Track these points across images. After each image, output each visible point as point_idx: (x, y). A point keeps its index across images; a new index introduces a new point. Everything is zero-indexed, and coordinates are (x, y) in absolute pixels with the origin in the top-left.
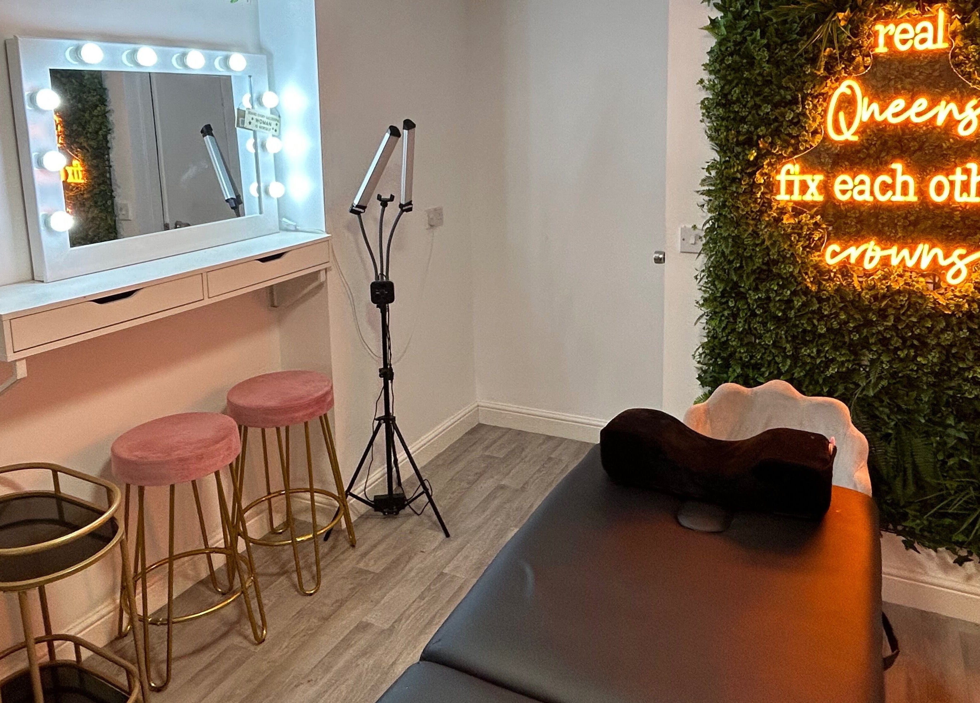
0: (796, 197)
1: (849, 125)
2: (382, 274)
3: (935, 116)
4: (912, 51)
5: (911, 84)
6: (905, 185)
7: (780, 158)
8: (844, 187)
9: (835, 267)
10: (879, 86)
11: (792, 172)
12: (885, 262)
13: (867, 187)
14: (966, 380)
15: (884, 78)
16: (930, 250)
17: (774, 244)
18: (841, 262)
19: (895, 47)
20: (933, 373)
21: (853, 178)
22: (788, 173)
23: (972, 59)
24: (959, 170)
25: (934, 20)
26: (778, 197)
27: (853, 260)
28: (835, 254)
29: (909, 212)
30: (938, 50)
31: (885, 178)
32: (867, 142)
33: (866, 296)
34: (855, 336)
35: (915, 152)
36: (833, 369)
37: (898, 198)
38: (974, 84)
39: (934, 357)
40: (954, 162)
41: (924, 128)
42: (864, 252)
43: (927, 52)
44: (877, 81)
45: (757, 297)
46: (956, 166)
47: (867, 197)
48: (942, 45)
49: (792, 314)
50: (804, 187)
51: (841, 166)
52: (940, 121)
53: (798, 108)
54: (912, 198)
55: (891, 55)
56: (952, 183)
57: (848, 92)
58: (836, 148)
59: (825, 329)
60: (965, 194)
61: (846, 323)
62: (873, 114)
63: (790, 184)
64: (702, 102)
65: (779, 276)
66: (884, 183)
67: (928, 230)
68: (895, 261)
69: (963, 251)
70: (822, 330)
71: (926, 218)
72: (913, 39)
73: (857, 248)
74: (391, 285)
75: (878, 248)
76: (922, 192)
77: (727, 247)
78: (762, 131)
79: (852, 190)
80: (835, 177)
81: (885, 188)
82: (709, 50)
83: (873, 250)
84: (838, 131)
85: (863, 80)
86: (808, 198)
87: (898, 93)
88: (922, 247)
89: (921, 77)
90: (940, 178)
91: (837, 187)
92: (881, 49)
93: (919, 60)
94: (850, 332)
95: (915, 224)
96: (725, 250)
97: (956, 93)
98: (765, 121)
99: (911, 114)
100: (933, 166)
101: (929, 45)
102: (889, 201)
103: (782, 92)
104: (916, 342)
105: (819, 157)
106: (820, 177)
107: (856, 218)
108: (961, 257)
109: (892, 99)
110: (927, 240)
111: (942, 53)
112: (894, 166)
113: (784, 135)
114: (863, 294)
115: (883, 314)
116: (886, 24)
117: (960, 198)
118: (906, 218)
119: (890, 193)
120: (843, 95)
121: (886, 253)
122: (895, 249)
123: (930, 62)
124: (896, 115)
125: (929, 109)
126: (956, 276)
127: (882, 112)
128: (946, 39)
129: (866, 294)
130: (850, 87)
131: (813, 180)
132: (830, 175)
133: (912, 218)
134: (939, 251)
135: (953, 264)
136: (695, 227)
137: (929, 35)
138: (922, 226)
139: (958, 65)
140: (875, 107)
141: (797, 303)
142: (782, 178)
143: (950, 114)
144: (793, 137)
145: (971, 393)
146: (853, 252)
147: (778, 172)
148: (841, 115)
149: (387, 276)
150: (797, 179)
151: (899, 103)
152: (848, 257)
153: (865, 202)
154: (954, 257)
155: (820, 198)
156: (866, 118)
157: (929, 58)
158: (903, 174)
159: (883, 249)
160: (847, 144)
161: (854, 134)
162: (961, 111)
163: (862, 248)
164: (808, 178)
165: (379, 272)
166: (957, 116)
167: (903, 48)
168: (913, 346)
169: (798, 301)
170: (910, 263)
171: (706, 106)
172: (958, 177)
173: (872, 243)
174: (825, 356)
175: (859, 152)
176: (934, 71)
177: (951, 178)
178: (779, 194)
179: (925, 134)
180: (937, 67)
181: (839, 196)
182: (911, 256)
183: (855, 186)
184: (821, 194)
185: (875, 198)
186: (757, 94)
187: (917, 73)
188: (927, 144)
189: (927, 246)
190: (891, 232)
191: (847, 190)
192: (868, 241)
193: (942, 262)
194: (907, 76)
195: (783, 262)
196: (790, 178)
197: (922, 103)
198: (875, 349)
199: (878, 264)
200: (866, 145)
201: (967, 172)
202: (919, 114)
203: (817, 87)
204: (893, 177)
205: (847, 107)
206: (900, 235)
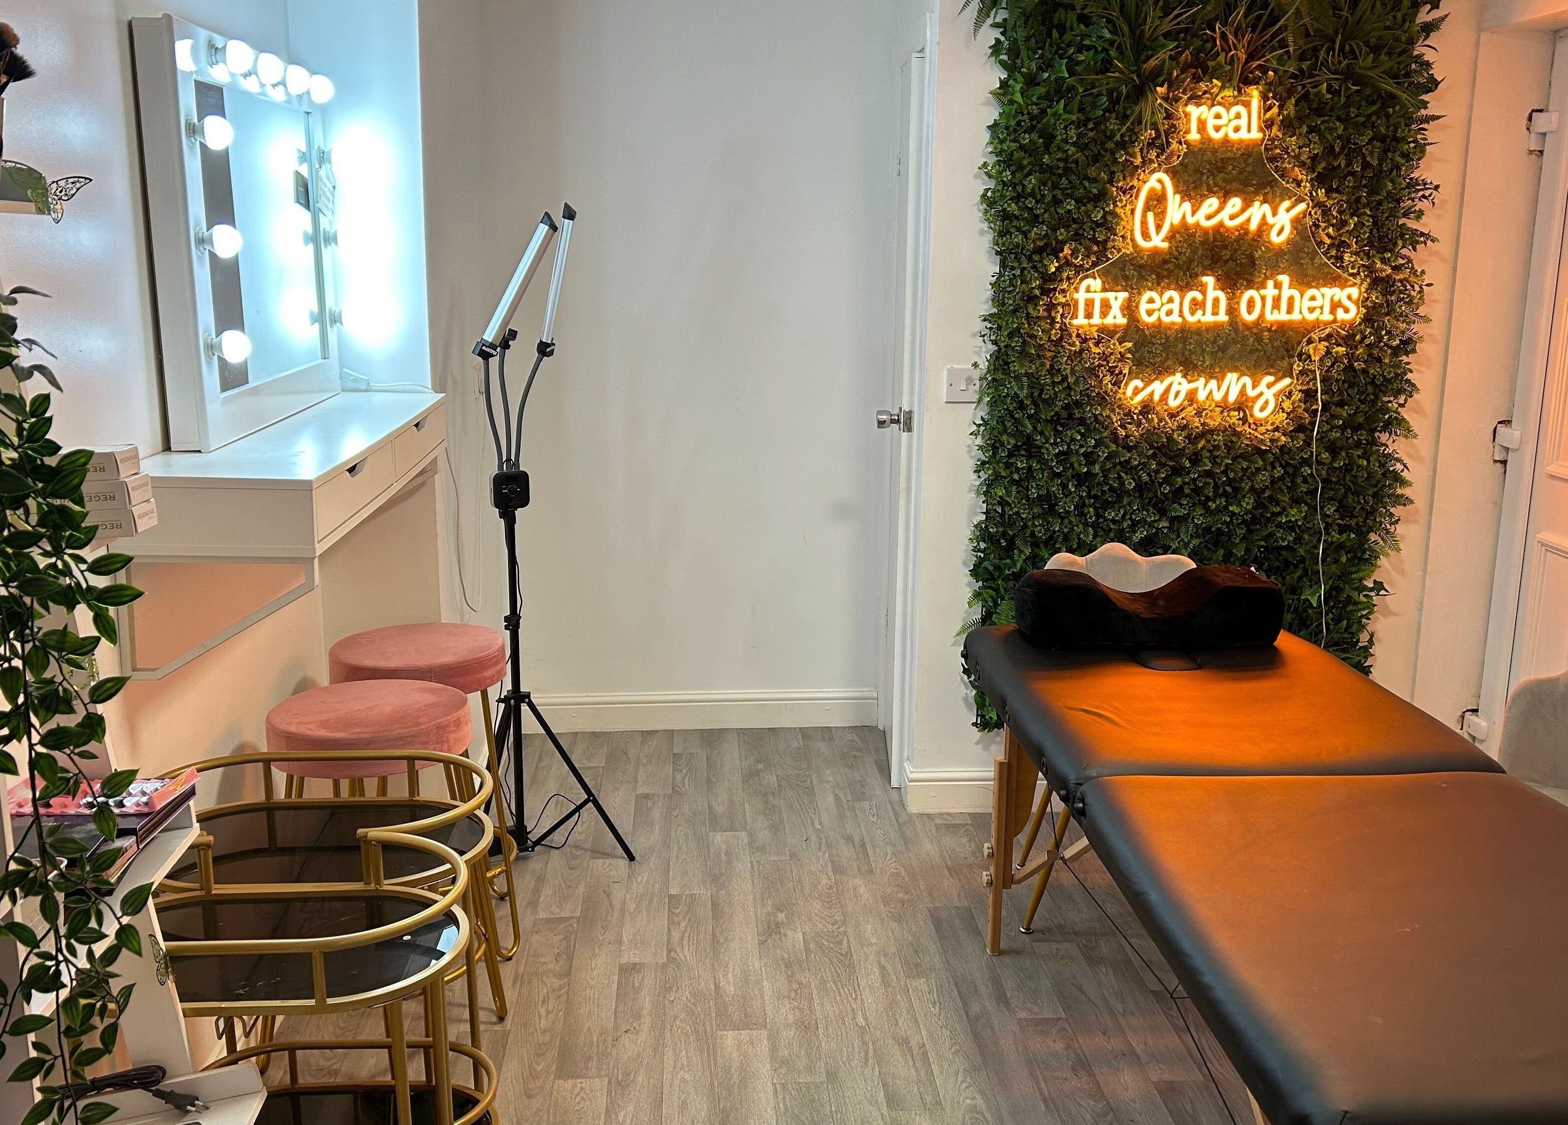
0: (1096, 320)
1: (1159, 227)
2: (509, 460)
3: (1249, 220)
4: (1226, 140)
5: (1224, 180)
6: (1216, 301)
7: (1079, 269)
8: (1151, 306)
9: (1136, 408)
10: (1191, 180)
11: (1092, 289)
12: (1191, 397)
13: (1175, 306)
14: (1279, 525)
15: (1197, 171)
16: (1238, 379)
17: (1077, 382)
18: (1143, 401)
19: (1208, 134)
20: (1244, 522)
21: (1161, 295)
22: (1088, 290)
23: (1293, 154)
24: (1270, 283)
25: (1247, 105)
26: (1075, 322)
27: (1156, 398)
28: (1137, 391)
29: (1218, 335)
30: (1251, 140)
31: (1195, 294)
32: (1177, 251)
33: (1179, 437)
34: (1165, 489)
35: (1226, 262)
36: (1142, 532)
37: (1208, 318)
38: (1288, 182)
39: (1248, 503)
40: (1265, 274)
41: (1237, 233)
42: (1170, 385)
43: (1241, 141)
44: (1189, 175)
45: (1057, 451)
46: (1267, 278)
47: (1175, 318)
48: (1256, 135)
49: (1097, 468)
50: (1106, 307)
51: (1147, 280)
52: (1253, 226)
53: (1108, 205)
54: (1223, 317)
55: (1203, 144)
56: (1263, 299)
57: (1158, 187)
58: (1142, 258)
59: (1134, 484)
60: (1276, 311)
61: (1157, 472)
62: (1184, 217)
63: (1089, 304)
64: (984, 196)
65: (1082, 421)
66: (1194, 302)
67: (1237, 356)
68: (1201, 396)
69: (1271, 379)
70: (1131, 485)
71: (1235, 342)
72: (1227, 125)
73: (1162, 382)
74: (525, 476)
75: (1184, 381)
76: (1232, 311)
77: (1021, 388)
78: (1061, 234)
79: (1159, 310)
80: (1140, 294)
81: (1196, 305)
82: (991, 123)
83: (1180, 384)
84: (1146, 235)
85: (1173, 173)
86: (1109, 321)
87: (1211, 192)
88: (1231, 377)
89: (1234, 172)
90: (1251, 293)
91: (1143, 307)
92: (1194, 136)
93: (1231, 151)
94: (1161, 485)
95: (1223, 349)
96: (1019, 392)
97: (1268, 193)
98: (1066, 221)
99: (1224, 216)
100: (1244, 279)
101: (1243, 135)
102: (1199, 321)
103: (1086, 183)
104: (1228, 489)
105: (1123, 269)
106: (1124, 295)
107: (1161, 344)
108: (1269, 386)
109: (1204, 197)
110: (1235, 369)
111: (1256, 144)
112: (1205, 279)
113: (1087, 240)
114: (1175, 436)
115: (1195, 459)
116: (1198, 105)
117: (1272, 316)
118: (1214, 342)
119: (1200, 312)
120: (1152, 191)
121: (1193, 385)
122: (1202, 380)
123: (1243, 154)
124: (1209, 217)
125: (1243, 211)
126: (1262, 409)
127: (1194, 213)
128: (1261, 130)
129: (1179, 435)
130: (1160, 181)
131: (1116, 298)
132: (1135, 291)
133: (1221, 342)
134: (1247, 380)
135: (1261, 394)
136: (975, 365)
137: (1243, 122)
138: (1230, 352)
139: (1272, 160)
140: (1187, 206)
141: (1103, 454)
142: (1081, 296)
143: (1264, 217)
144: (1097, 243)
145: (1283, 540)
146: (1158, 388)
147: (1077, 290)
148: (1150, 216)
149: (517, 464)
150: (1098, 297)
151: (1212, 203)
152: (1152, 393)
153: (1173, 323)
154: (1262, 387)
155: (1122, 321)
156: (1176, 221)
157: (1242, 150)
158: (1215, 289)
159: (1190, 382)
160: (1155, 252)
161: (1163, 241)
162: (1275, 213)
163: (1168, 380)
164: (1110, 295)
165: (504, 459)
166: (1270, 220)
167: (1217, 136)
168: (1225, 494)
169: (1103, 452)
170: (1218, 396)
171: (988, 200)
172: (1270, 291)
173: (1179, 375)
174: (1131, 519)
175: (1165, 262)
176: (1247, 165)
177: (1263, 292)
178: (1077, 318)
179: (1237, 240)
180: (1251, 160)
181: (1145, 317)
182: (1219, 388)
183: (1163, 305)
184: (1124, 316)
185: (1184, 318)
186: (1055, 186)
187: (1230, 168)
188: (1239, 253)
189: (1235, 375)
190: (1198, 360)
191: (1154, 311)
192: (1173, 374)
193: (1251, 393)
194: (1221, 170)
195: (1088, 404)
196: (1090, 296)
197: (1235, 203)
198: (1185, 503)
199: (1184, 400)
200: (1175, 253)
201: (1278, 286)
202: (1232, 218)
203: (1128, 179)
204: (1204, 293)
205: (1155, 207)
206: (1208, 363)
